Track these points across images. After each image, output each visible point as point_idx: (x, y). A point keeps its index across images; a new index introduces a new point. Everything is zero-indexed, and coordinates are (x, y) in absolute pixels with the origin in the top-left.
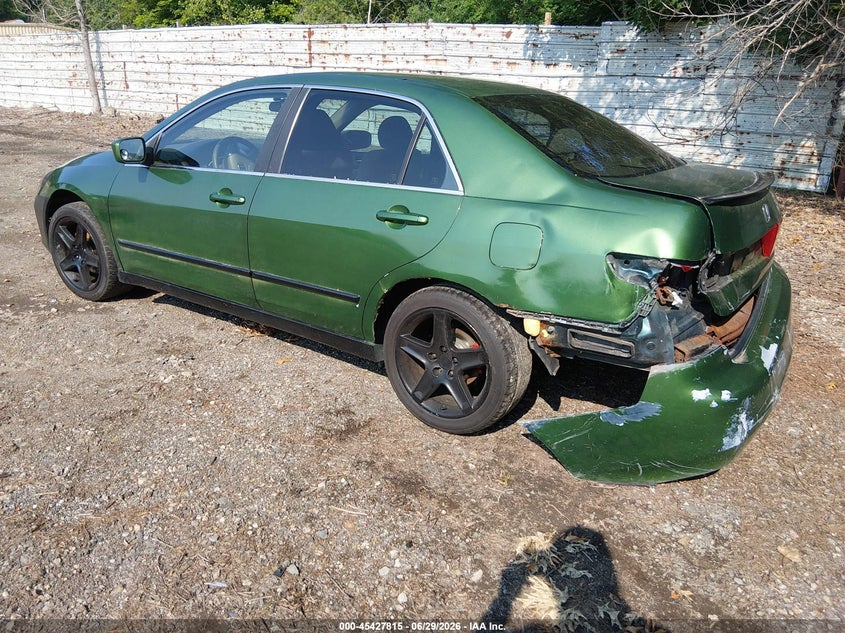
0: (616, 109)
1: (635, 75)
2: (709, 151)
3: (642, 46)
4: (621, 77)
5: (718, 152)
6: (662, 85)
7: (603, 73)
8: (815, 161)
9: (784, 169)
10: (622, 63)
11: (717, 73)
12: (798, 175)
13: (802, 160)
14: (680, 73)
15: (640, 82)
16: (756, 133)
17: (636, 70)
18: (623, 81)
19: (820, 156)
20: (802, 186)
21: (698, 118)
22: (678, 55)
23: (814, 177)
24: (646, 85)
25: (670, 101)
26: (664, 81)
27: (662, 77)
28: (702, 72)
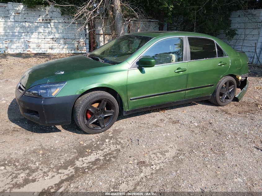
0: (22, 33)
1: (26, 22)
2: (57, 45)
3: (26, 12)
4: (21, 22)
5: (59, 45)
6: (36, 25)
7: (13, 20)
8: (84, 45)
9: (78, 48)
10: (20, 17)
11: (53, 21)
12: (82, 49)
13: (82, 45)
14: (41, 21)
15: (28, 24)
16: (69, 39)
17: (26, 20)
18: (22, 23)
19: (86, 44)
20: (83, 52)
21: (51, 35)
22: (40, 16)
23: (86, 49)
24: (30, 25)
25: (41, 30)
26: (36, 23)
27: (36, 22)
28: (48, 21)
